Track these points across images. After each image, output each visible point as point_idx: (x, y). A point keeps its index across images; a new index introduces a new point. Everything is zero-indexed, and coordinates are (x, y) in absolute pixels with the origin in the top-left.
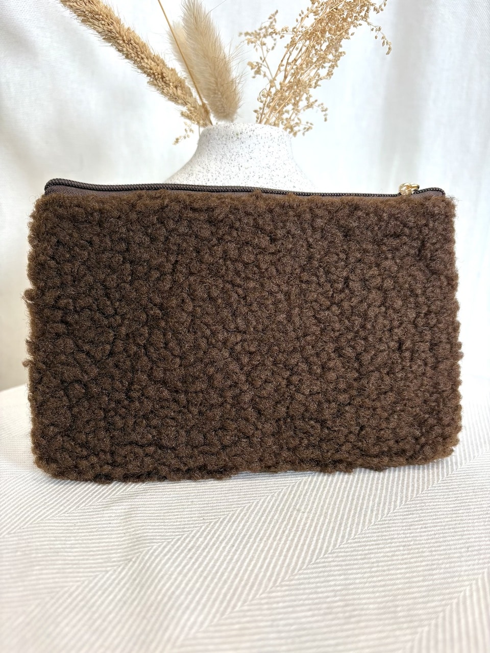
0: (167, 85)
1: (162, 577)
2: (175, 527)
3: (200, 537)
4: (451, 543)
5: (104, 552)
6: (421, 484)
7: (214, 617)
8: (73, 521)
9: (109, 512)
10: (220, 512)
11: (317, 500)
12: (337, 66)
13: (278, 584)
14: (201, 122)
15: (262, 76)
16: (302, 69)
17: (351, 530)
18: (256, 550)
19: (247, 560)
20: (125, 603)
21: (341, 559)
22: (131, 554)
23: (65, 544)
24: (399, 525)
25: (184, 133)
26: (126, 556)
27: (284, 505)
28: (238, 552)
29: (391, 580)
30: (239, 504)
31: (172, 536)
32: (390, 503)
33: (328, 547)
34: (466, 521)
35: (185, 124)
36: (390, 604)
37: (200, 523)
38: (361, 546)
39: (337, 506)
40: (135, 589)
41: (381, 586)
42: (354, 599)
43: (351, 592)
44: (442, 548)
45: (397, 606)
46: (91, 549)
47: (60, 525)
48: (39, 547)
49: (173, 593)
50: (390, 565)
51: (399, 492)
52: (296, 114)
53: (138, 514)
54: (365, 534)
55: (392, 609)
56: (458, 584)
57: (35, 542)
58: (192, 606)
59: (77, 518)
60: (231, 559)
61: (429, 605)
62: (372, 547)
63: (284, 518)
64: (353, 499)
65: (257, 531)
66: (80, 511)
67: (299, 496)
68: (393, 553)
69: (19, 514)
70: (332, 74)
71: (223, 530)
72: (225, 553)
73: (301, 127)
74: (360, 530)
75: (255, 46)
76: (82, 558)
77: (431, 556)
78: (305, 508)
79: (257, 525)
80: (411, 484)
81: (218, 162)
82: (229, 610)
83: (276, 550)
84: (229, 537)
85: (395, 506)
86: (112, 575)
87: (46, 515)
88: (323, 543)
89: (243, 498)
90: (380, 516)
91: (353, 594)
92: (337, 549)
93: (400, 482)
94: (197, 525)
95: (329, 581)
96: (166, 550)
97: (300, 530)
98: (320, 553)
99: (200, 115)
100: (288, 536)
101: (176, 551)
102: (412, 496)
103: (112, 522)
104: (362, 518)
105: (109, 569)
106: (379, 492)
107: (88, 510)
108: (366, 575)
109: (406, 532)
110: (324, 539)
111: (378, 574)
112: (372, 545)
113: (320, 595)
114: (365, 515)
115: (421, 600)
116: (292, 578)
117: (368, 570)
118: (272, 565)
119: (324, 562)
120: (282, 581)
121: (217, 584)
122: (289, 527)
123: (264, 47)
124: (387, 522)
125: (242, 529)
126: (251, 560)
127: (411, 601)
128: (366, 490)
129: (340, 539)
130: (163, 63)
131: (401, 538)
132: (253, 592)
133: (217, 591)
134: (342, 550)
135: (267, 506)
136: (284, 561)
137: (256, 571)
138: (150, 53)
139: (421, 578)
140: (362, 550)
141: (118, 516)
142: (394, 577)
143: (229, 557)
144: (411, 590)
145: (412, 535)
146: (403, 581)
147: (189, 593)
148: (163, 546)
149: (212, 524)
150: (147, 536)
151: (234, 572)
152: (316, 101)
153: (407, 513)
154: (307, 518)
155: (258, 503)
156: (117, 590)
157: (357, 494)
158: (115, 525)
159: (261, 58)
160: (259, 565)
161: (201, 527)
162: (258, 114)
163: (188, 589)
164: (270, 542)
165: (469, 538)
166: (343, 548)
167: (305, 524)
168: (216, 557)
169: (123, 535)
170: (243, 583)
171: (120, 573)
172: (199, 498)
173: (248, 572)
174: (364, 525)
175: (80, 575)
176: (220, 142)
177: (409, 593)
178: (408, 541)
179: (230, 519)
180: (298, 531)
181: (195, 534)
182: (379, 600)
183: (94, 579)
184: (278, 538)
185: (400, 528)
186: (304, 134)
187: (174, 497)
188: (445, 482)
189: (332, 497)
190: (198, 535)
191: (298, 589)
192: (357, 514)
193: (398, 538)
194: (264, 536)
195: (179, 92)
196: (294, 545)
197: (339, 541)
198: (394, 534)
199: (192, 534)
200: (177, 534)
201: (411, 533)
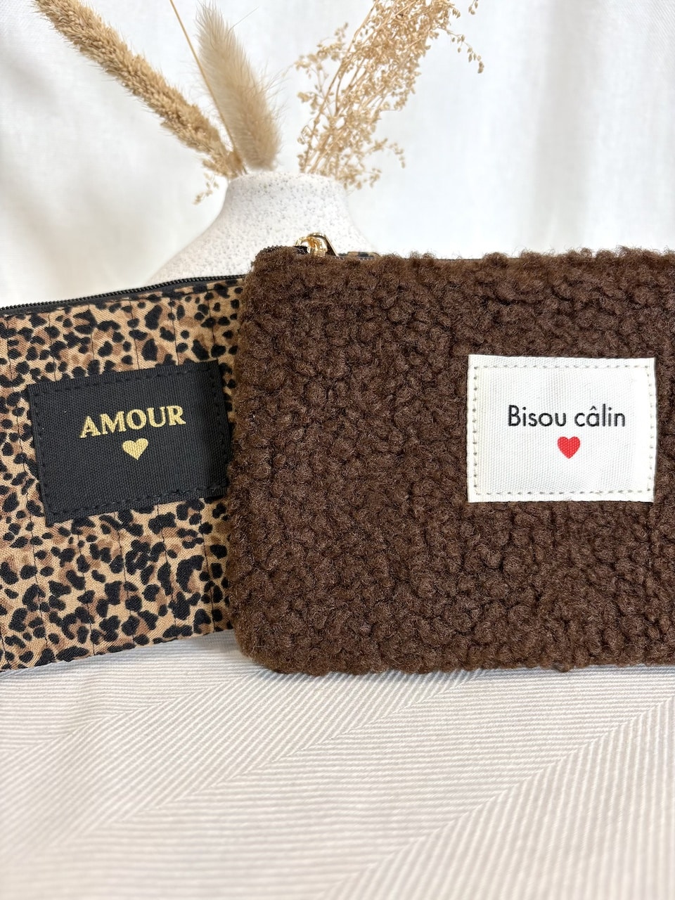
1: (99, 756)
2: (144, 696)
3: (171, 710)
5: (42, 722)
7: (146, 805)
9: (69, 675)
10: (211, 681)
12: (414, 92)
13: (246, 772)
16: (358, 97)
17: (375, 713)
18: (237, 729)
19: (220, 741)
21: (345, 746)
22: (73, 727)
25: (205, 189)
26: (68, 727)
29: (401, 775)
31: (136, 706)
32: (444, 680)
33: (333, 731)
34: (541, 708)
35: (207, 176)
36: (387, 805)
37: (178, 694)
38: (380, 732)
42: (340, 796)
43: (340, 786)
44: (491, 741)
45: (394, 808)
52: (359, 159)
53: (103, 678)
54: (392, 718)
55: (386, 812)
56: (491, 786)
60: (199, 739)
61: (439, 810)
62: (394, 735)
65: (248, 706)
68: (418, 743)
70: (403, 103)
71: (205, 702)
72: (194, 731)
73: (366, 175)
74: (386, 714)
75: (308, 72)
76: (12, 726)
77: (472, 748)
79: (251, 699)
81: (242, 224)
85: (450, 684)
86: (41, 748)
88: (329, 726)
90: (423, 696)
91: (342, 789)
92: (345, 734)
95: (317, 772)
96: (120, 723)
98: (320, 737)
99: (232, 164)
101: (132, 724)
103: (66, 687)
104: (397, 697)
105: (40, 741)
109: (450, 718)
111: (387, 767)
112: (396, 732)
113: (296, 788)
114: (404, 695)
115: (430, 803)
116: (268, 765)
118: (249, 749)
119: (319, 749)
120: (255, 767)
123: (321, 72)
124: (429, 704)
125: (229, 704)
126: (225, 741)
129: (354, 723)
130: (181, 98)
131: (441, 725)
132: (210, 779)
134: (351, 736)
136: (268, 744)
137: (225, 755)
138: (163, 86)
140: (379, 738)
141: (78, 680)
143: (198, 736)
144: (422, 790)
145: (457, 722)
146: (417, 777)
147: (125, 776)
148: (117, 718)
149: (193, 695)
150: (104, 705)
152: (386, 140)
153: (462, 694)
158: (70, 690)
159: (316, 87)
160: (232, 748)
161: (177, 698)
162: (302, 160)
163: (126, 771)
164: (259, 720)
165: (534, 729)
166: (355, 733)
167: (316, 701)
168: (180, 736)
169: (74, 703)
170: (202, 768)
171: (52, 747)
173: (214, 756)
174: (395, 708)
176: (244, 198)
177: (419, 793)
178: (447, 730)
179: (220, 689)
182: (375, 799)
184: (272, 716)
185: (444, 713)
186: (371, 185)
190: (169, 708)
191: (269, 780)
192: (392, 694)
193: (434, 725)
194: (254, 713)
195: (200, 135)
196: (289, 726)
197: (352, 725)
198: (432, 720)
199: (162, 706)
200: (143, 704)
201: (456, 720)
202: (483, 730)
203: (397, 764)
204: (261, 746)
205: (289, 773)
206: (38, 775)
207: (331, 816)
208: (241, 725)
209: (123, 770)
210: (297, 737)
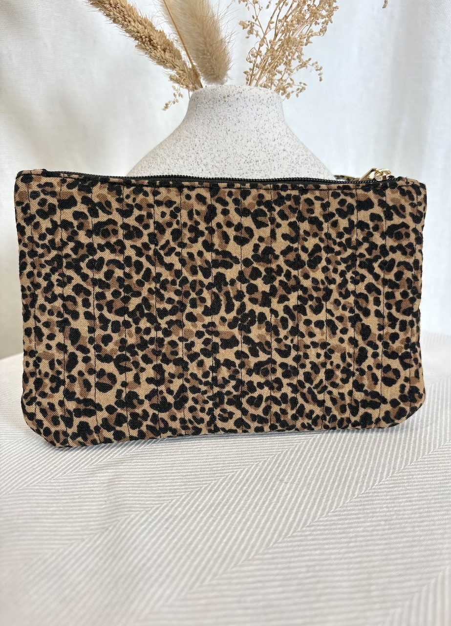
0: (155, 48)
1: (136, 548)
2: (155, 495)
3: (179, 507)
4: (436, 518)
5: (83, 520)
6: (411, 455)
7: (182, 591)
8: (57, 488)
9: (93, 478)
10: (203, 481)
11: (301, 470)
12: (331, 22)
13: (250, 558)
14: (191, 86)
15: (254, 36)
16: (293, 25)
17: (333, 503)
18: (234, 521)
19: (223, 532)
20: (96, 573)
21: (318, 532)
22: (109, 523)
23: (46, 511)
24: (383, 497)
25: (172, 98)
26: (104, 524)
27: (268, 475)
28: (215, 524)
29: (368, 556)
30: (222, 473)
31: (152, 504)
32: (376, 474)
33: (306, 520)
35: (174, 88)
36: (364, 582)
37: (181, 492)
38: (341, 520)
39: (321, 476)
40: (108, 559)
41: (356, 563)
42: (327, 576)
43: (325, 568)
44: (425, 523)
45: (371, 585)
46: (71, 516)
47: (45, 491)
48: (21, 513)
49: (144, 565)
50: (369, 540)
51: (387, 463)
52: (289, 74)
53: (121, 481)
54: (347, 507)
55: (365, 588)
56: (438, 563)
57: (18, 508)
58: (161, 579)
59: (63, 484)
60: (207, 530)
61: (405, 584)
63: (266, 488)
64: (338, 470)
65: (237, 501)
66: (66, 477)
67: (284, 466)
68: (373, 528)
69: (7, 480)
70: (326, 30)
71: (203, 499)
72: (201, 524)
73: (295, 88)
74: (341, 504)
76: (60, 525)
77: (413, 531)
78: (289, 479)
79: (237, 495)
80: (400, 455)
81: (206, 127)
82: (198, 584)
83: (253, 521)
84: (208, 507)
85: (381, 478)
86: (87, 543)
87: (32, 481)
88: (302, 516)
89: (227, 466)
90: (364, 488)
91: (327, 570)
92: (316, 522)
93: (389, 453)
94: (178, 494)
95: (304, 556)
96: (144, 519)
97: (280, 501)
98: (298, 525)
99: (190, 79)
100: (267, 508)
101: (153, 520)
102: (399, 468)
103: (94, 489)
104: (346, 490)
105: (85, 537)
106: (366, 462)
107: (74, 477)
108: (343, 550)
109: (389, 505)
111: (355, 549)
112: (353, 519)
113: (293, 571)
114: (349, 487)
115: (396, 579)
116: (266, 551)
117: (345, 545)
118: (248, 537)
119: (301, 536)
120: (256, 554)
121: (189, 557)
122: (270, 498)
123: (256, 5)
124: (371, 494)
125: (222, 499)
126: (227, 532)
127: (387, 580)
128: (353, 460)
129: (320, 512)
130: (151, 25)
131: (384, 512)
132: (224, 565)
133: (188, 563)
134: (321, 523)
135: (250, 476)
136: (260, 533)
137: (230, 543)
138: (137, 16)
139: (399, 556)
140: (342, 524)
141: (101, 483)
142: (372, 553)
143: (205, 528)
144: (387, 568)
145: (396, 509)
146: (380, 558)
147: (160, 566)
148: (140, 515)
149: (193, 493)
150: (127, 504)
151: (208, 544)
152: (310, 59)
153: (393, 485)
154: (289, 489)
155: (241, 472)
156: (90, 559)
157: (343, 464)
158: (97, 492)
159: (253, 17)
160: (234, 537)
161: (181, 496)
162: (248, 75)
163: (159, 561)
164: (248, 513)
167: (287, 495)
168: (192, 528)
169: (104, 503)
170: (216, 555)
171: (95, 542)
172: (184, 466)
173: (223, 544)
174: (346, 498)
175: (57, 542)
176: (207, 106)
177: (386, 571)
178: (391, 515)
179: (212, 488)
180: (278, 502)
181: (175, 503)
182: (353, 578)
183: (70, 546)
184: (258, 508)
185: (384, 501)
186: (297, 95)
187: (159, 464)
188: (436, 453)
189: (317, 467)
190: (177, 505)
191: (270, 564)
192: (341, 486)
193: (380, 512)
194: (243, 507)
195: (167, 55)
196: (272, 517)
197: (319, 514)
199: (172, 503)
200: (157, 502)
201: (394, 507)
202: (417, 515)
204: (256, 535)
205: (283, 558)
206: (91, 567)
207: (325, 594)
208: (236, 517)
209: (156, 560)
210: (281, 526)
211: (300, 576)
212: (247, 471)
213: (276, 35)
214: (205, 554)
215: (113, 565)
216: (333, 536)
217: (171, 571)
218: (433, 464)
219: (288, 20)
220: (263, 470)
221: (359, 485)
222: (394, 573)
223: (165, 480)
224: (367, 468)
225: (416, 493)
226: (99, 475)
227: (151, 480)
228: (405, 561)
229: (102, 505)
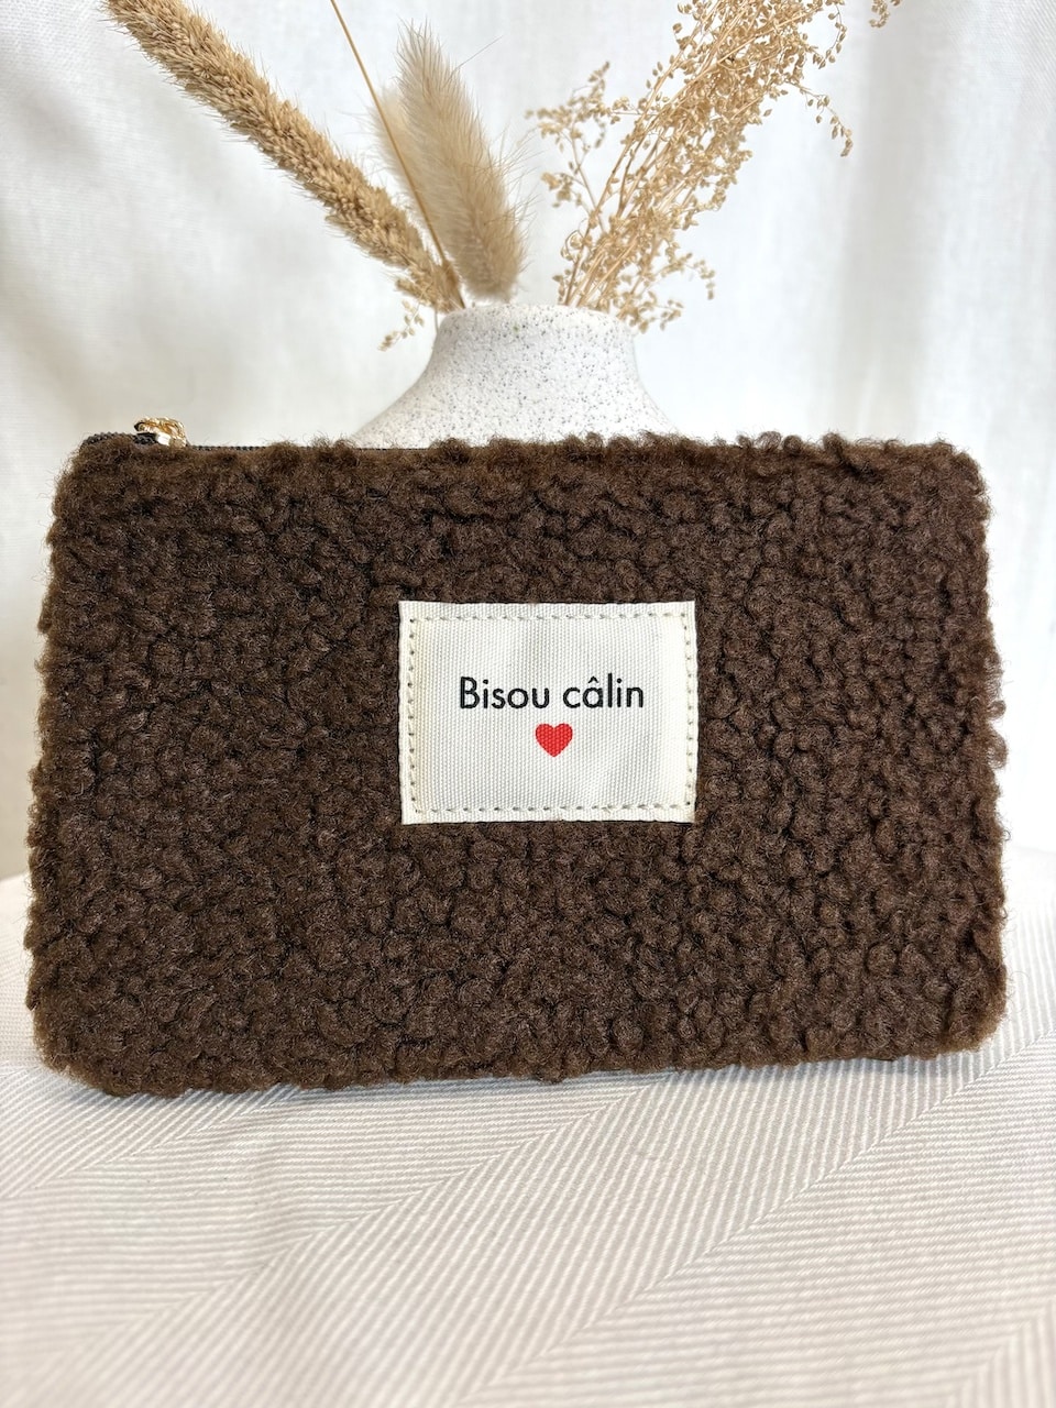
0: (368, 223)
1: (333, 1305)
2: (367, 1189)
3: (421, 1213)
4: (980, 1234)
5: (208, 1246)
6: (916, 1096)
7: (444, 1398)
8: (144, 1174)
9: (225, 1152)
10: (469, 1156)
11: (684, 1130)
12: (735, 183)
13: (587, 1325)
14: (440, 301)
15: (573, 204)
16: (657, 188)
17: (756, 1202)
18: (544, 1245)
19: (524, 1268)
20: (248, 1362)
21: (732, 1268)
22: (268, 1252)
23: (124, 1226)
24: (864, 1190)
25: (401, 326)
26: (257, 1254)
27: (610, 1142)
28: (504, 1250)
29: (842, 1318)
30: (511, 1138)
31: (360, 1209)
32: (846, 1139)
33: (703, 1240)
34: (1015, 1185)
35: (406, 305)
36: (837, 1375)
37: (424, 1181)
38: (778, 1239)
39: (728, 1145)
40: (272, 1331)
41: (819, 1334)
42: (759, 1363)
43: (752, 1345)
44: (959, 1246)
45: (853, 1380)
46: (181, 1238)
47: (116, 1181)
48: (68, 1232)
49: (356, 1342)
50: (841, 1285)
51: (867, 1114)
52: (647, 284)
53: (288, 1157)
54: (788, 1211)
55: (842, 1387)
56: (992, 1330)
57: (59, 1220)
58: (396, 1374)
59: (156, 1165)
60: (488, 1266)
61: (925, 1377)
62: (803, 1242)
63: (610, 1171)
64: (763, 1130)
65: (547, 1200)
66: (162, 1150)
67: (645, 1122)
68: (848, 1258)
69: (29, 1156)
70: (724, 199)
71: (474, 1196)
72: (474, 1251)
73: (658, 311)
74: (776, 1204)
75: (558, 140)
76: (159, 1257)
77: (935, 1264)
78: (657, 1150)
79: (548, 1187)
80: (893, 1097)
81: (475, 388)
82: (477, 1384)
83: (587, 1245)
84: (485, 1212)
85: (857, 1148)
86: (223, 1298)
87: (87, 1158)
88: (693, 1232)
89: (521, 1124)
90: (822, 1170)
91: (756, 1351)
92: (725, 1244)
93: (870, 1092)
94: (416, 1185)
95: (703, 1320)
96: (346, 1241)
97: (643, 1199)
98: (686, 1253)
99: (438, 286)
100: (615, 1214)
101: (367, 1244)
102: (895, 1125)
103: (229, 1176)
104: (783, 1175)
105: (216, 1283)
106: (821, 1113)
107: (180, 1149)
108: (787, 1307)
109: (879, 1207)
110: (696, 1221)
111: (814, 1304)
112: (804, 1237)
113: (683, 1353)
114: (790, 1168)
115: (906, 1367)
116: (621, 1311)
117: (792, 1296)
118: (578, 1280)
119: (694, 1276)
120: (600, 1316)
121: (453, 1324)
122: (619, 1192)
123: (577, 140)
124: (838, 1184)
125: (516, 1195)
126: (531, 1269)
127: (884, 1369)
128: (792, 1109)
129: (731, 1223)
130: (359, 176)
131: (869, 1221)
132: (533, 1342)
133: (452, 1339)
134: (736, 1248)
135: (573, 1144)
136: (606, 1270)
137: (542, 1293)
138: (332, 157)
139: (909, 1316)
140: (782, 1250)
141: (244, 1163)
142: (850, 1312)
143: (484, 1261)
144: (886, 1343)
145: (893, 1215)
146: (869, 1321)
147: (389, 1344)
148: (338, 1233)
149: (449, 1183)
150: (305, 1209)
151: (493, 1296)
152: (689, 256)
153: (884, 1164)
154: (660, 1172)
155: (553, 1136)
156: (232, 1333)
157: (772, 1118)
158: (237, 1184)
159: (571, 166)
160: (548, 1281)
161: (425, 1189)
162: (562, 284)
163: (388, 1334)
164: (575, 1226)
165: (1019, 1224)
166: (737, 1243)
167: (655, 1185)
168: (454, 1260)
169: (252, 1207)
170: (512, 1321)
171: (241, 1294)
172: (425, 1124)
173: (524, 1296)
174: (786, 1191)
175: (154, 1296)
176: (478, 346)
177: (881, 1350)
178: (884, 1230)
179: (490, 1171)
180: (638, 1201)
181: (412, 1205)
182: (814, 1365)
183: (185, 1305)
184: (594, 1216)
185: (868, 1199)
186: (662, 326)
187: (369, 1120)
188: (971, 1092)
189: (716, 1124)
190: (416, 1209)
191: (632, 1339)
192: (771, 1166)
193: (862, 1223)
194: (562, 1212)
195: (393, 238)
196: (628, 1234)
197: (729, 1227)
198: (852, 1214)
199: (405, 1206)
200: (371, 1204)
201: (890, 1211)
202: (941, 1229)
203: (828, 1298)
204: (595, 1276)
205: (659, 1324)
206: (236, 1348)
208: (549, 1235)
209: (381, 1332)
210: (649, 1256)
211: (700, 1364)
212: (566, 1134)
213: (622, 206)
214: (488, 1319)
215: (286, 1342)
216: (764, 1276)
217: (416, 1356)
218: (966, 1117)
219: (649, 175)
220: (599, 1130)
221: (810, 1165)
222: (900, 1354)
223: (386, 1154)
224: (824, 1126)
225: (934, 1180)
226: (237, 1144)
227: (354, 1155)
228: (921, 1327)
229: (248, 1211)
